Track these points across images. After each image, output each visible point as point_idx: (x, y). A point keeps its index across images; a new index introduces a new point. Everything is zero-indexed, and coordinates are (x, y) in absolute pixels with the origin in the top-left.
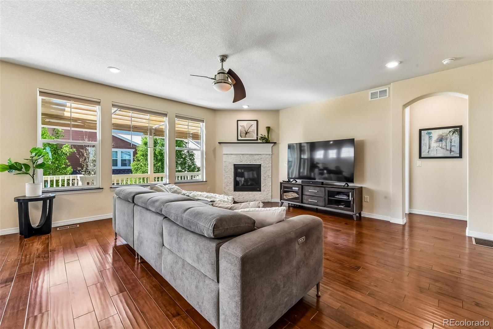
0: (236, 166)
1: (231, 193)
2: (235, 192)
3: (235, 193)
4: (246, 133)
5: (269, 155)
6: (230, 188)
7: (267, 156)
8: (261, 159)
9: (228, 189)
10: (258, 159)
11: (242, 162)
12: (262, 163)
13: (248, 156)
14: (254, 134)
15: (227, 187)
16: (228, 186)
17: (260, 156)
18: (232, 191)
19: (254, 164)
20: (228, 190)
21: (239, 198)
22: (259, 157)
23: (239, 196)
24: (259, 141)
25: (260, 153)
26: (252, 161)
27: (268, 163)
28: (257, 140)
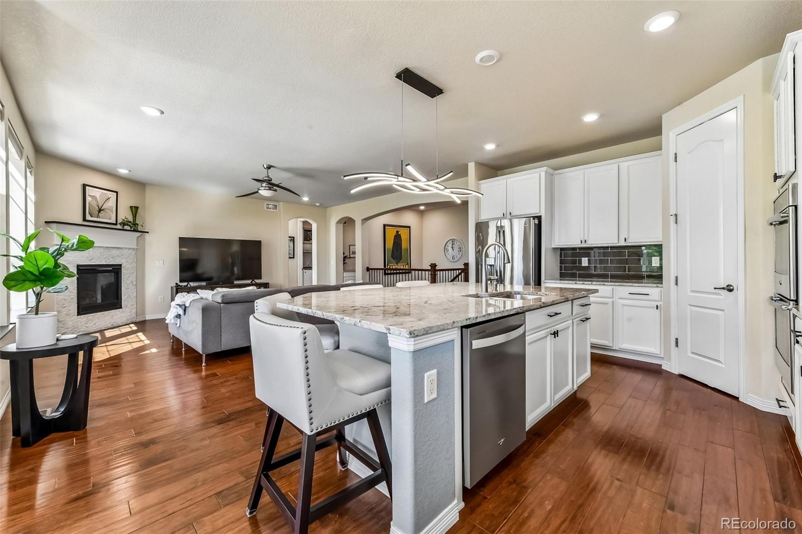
0: (80, 268)
1: (72, 319)
2: (79, 316)
3: (80, 318)
4: (100, 210)
5: (133, 249)
6: (69, 310)
7: (131, 251)
8: (122, 255)
9: (66, 313)
10: (118, 256)
11: (92, 261)
12: (124, 261)
13: (102, 250)
14: (111, 214)
15: (64, 309)
16: (64, 307)
17: (120, 250)
18: (74, 315)
19: (111, 264)
20: (66, 315)
21: (87, 327)
22: (120, 252)
23: (87, 323)
24: (119, 227)
25: (122, 247)
26: (109, 259)
27: (132, 263)
28: (116, 224)
